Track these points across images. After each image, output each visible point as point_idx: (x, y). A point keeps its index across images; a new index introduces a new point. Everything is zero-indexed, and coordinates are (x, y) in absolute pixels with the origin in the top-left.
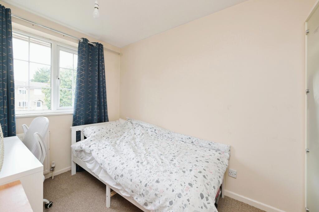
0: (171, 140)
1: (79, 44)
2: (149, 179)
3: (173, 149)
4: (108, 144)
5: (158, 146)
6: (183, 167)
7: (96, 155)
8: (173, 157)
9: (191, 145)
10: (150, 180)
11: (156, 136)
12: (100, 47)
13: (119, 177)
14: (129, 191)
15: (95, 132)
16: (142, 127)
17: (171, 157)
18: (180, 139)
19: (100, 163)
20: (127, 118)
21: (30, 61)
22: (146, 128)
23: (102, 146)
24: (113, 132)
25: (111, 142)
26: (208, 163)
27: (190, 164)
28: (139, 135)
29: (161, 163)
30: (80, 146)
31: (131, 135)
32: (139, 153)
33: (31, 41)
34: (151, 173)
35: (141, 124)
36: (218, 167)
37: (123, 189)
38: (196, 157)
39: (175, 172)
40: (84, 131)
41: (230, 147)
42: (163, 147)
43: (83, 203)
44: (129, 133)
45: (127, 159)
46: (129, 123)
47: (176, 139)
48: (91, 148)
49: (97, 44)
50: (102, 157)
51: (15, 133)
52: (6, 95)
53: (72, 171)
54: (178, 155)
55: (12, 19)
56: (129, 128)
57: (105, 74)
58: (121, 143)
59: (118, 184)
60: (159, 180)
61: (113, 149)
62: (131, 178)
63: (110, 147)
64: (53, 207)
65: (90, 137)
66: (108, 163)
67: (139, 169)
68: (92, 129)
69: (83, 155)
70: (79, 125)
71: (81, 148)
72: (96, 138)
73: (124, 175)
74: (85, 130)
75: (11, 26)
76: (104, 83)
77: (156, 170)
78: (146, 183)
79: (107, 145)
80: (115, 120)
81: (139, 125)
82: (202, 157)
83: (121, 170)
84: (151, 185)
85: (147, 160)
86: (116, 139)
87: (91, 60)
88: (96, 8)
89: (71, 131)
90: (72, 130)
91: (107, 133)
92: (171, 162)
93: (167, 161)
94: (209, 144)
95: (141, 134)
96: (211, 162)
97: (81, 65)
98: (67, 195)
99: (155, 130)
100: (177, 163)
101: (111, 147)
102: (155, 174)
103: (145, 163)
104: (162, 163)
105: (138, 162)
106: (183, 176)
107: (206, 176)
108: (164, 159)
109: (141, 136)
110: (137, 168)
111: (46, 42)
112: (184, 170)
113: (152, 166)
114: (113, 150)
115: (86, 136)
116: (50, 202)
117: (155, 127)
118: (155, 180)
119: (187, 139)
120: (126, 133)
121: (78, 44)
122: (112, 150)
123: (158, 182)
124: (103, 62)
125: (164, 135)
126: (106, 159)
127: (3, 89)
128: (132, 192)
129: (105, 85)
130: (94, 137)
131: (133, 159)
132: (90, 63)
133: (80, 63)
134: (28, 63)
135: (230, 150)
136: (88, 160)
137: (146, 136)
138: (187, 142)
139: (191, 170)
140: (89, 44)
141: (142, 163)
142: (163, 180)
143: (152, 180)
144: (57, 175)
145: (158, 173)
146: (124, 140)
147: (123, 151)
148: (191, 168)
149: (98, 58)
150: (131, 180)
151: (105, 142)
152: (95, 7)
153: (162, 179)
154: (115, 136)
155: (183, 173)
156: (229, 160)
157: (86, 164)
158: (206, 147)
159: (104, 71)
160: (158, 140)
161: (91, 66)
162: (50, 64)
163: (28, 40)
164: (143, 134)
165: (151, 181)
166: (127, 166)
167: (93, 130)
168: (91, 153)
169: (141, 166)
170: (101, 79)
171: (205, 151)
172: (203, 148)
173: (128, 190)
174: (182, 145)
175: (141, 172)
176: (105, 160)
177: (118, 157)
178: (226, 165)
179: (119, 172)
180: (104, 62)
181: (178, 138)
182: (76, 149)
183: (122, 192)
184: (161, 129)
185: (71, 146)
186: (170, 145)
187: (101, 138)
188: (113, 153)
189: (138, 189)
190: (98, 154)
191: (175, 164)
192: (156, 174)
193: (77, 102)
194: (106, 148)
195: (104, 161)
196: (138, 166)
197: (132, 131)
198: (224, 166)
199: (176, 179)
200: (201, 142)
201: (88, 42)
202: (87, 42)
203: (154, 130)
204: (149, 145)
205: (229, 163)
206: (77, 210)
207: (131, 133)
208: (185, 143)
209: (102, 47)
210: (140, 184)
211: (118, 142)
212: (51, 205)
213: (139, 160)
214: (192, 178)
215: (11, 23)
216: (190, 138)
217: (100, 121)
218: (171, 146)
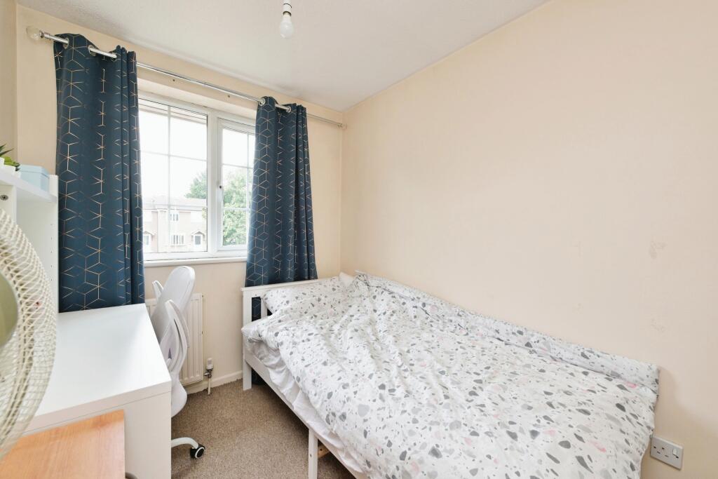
0: (467, 334)
1: (258, 110)
2: (410, 441)
3: (474, 360)
4: (315, 332)
5: (432, 348)
6: (508, 420)
7: (289, 356)
8: (477, 385)
9: (525, 352)
10: (415, 444)
11: (427, 319)
12: (299, 113)
13: (337, 418)
14: (362, 461)
15: (288, 302)
16: (391, 295)
17: (469, 383)
18: (492, 333)
19: (295, 377)
20: (357, 271)
21: (171, 153)
22: (402, 297)
23: (302, 335)
24: (326, 303)
25: (322, 328)
26: (588, 416)
27: (528, 411)
28: (384, 313)
29: (443, 397)
30: (257, 331)
31: (366, 313)
32: (385, 362)
33: (172, 114)
34: (417, 425)
35: (388, 287)
36: (622, 432)
37: (345, 450)
38: (547, 393)
39: (487, 433)
40: (266, 299)
41: (659, 371)
42: (447, 352)
43: (261, 459)
44: (360, 308)
45: (356, 375)
46: (360, 283)
47: (481, 331)
48: (279, 339)
49: (293, 106)
50: (300, 361)
51: (143, 296)
52: (127, 223)
53: (244, 382)
54: (490, 378)
55: (138, 72)
56: (360, 296)
57: (309, 173)
58: (343, 332)
59: (334, 435)
60: (440, 449)
61: (325, 344)
62: (365, 428)
63: (317, 340)
64: (204, 458)
65: (278, 312)
66: (312, 379)
67: (384, 408)
68: (284, 294)
69: (263, 351)
70: (258, 284)
71: (259, 336)
72: (290, 316)
73: (347, 416)
74: (268, 295)
75: (136, 85)
76: (308, 192)
77: (431, 419)
78: (403, 450)
79: (312, 334)
80: (331, 276)
81: (385, 290)
82: (566, 393)
83: (342, 403)
84: (415, 457)
85: (405, 384)
86: (331, 320)
87: (282, 144)
88: (287, 15)
89: (242, 297)
90: (245, 295)
91: (313, 306)
92: (470, 398)
93: (460, 396)
94: (583, 355)
95: (388, 313)
96: (597, 414)
97: (261, 156)
98: (231, 434)
99: (424, 305)
100: (488, 403)
101: (319, 341)
102: (427, 429)
103: (400, 392)
104: (446, 397)
105: (382, 387)
106: (512, 448)
107: (587, 460)
108: (449, 385)
109: (389, 318)
110: (379, 401)
111: (198, 113)
112: (512, 429)
113: (420, 403)
114: (325, 347)
115: (271, 311)
116: (200, 446)
117: (424, 297)
118: (429, 448)
119: (513, 333)
120: (355, 307)
121: (255, 112)
122: (322, 349)
123: (435, 453)
124: (306, 145)
125: (447, 317)
126: (309, 368)
127: (123, 211)
128: (368, 464)
129: (310, 197)
130: (286, 312)
131: (370, 376)
132: (279, 150)
133: (261, 151)
134: (167, 157)
135: (657, 381)
136: (273, 365)
137: (401, 317)
138: (511, 341)
139: (534, 434)
140: (278, 109)
141: (392, 391)
142: (451, 452)
143: (418, 445)
144: (217, 387)
145: (435, 428)
146: (350, 324)
147: (346, 353)
148: (535, 425)
149: (294, 138)
150: (365, 434)
151: (308, 326)
152: (284, 13)
153: (448, 448)
154: (331, 314)
155: (509, 439)
156: (654, 408)
157: (269, 373)
158: (574, 362)
159: (309, 167)
160: (431, 331)
161: (281, 157)
162: (206, 159)
163: (166, 113)
164: (393, 312)
165: (417, 448)
166: (355, 393)
167: (285, 297)
168: (278, 349)
169: (389, 399)
170: (302, 184)
171: (572, 374)
172: (563, 365)
173: (358, 457)
174: (498, 350)
175: (390, 417)
176: (307, 370)
177: (335, 368)
178: (649, 428)
179: (336, 406)
180: (308, 147)
181: (486, 329)
182: (250, 337)
183: (344, 455)
184: (438, 304)
185: (243, 329)
186: (464, 349)
187: (301, 316)
188: (325, 357)
189: (381, 460)
190: (291, 353)
191: (483, 406)
192: (430, 429)
193: (254, 235)
194: (309, 340)
195: (304, 371)
196: (381, 397)
197: (367, 302)
198: (643, 430)
199: (489, 457)
200: (556, 348)
201: (276, 105)
202: (273, 105)
203: (420, 305)
204: (408, 343)
205: (655, 420)
206: (250, 474)
207: (367, 308)
208: (506, 344)
209: (304, 114)
210: (389, 449)
211: (336, 328)
212: (201, 453)
213: (385, 381)
214: (540, 462)
215: (136, 81)
216: (521, 333)
217: (299, 277)
218: (468, 350)
